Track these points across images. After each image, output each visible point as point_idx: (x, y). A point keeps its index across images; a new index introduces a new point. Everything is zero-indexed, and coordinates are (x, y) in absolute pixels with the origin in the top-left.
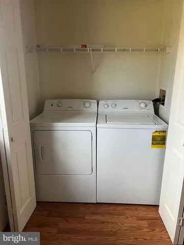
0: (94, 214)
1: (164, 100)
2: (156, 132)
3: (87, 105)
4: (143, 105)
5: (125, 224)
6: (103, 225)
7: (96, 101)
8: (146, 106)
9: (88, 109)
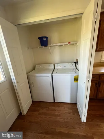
0: (52, 106)
1: (77, 63)
2: (76, 76)
3: (50, 66)
4: (71, 65)
5: (64, 111)
6: (55, 111)
7: (53, 65)
8: (72, 65)
9: (50, 68)
